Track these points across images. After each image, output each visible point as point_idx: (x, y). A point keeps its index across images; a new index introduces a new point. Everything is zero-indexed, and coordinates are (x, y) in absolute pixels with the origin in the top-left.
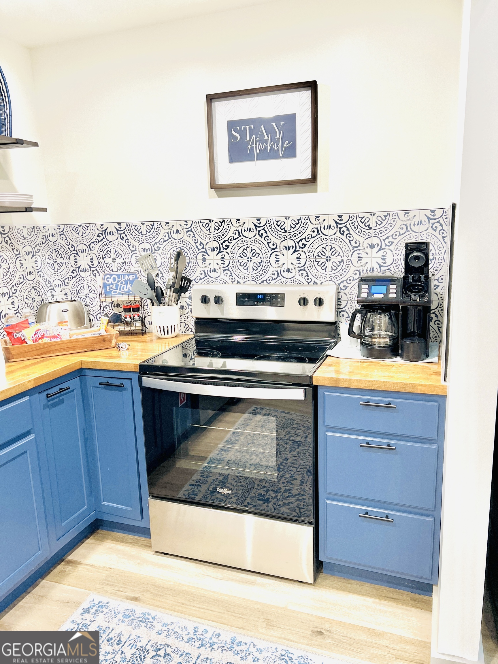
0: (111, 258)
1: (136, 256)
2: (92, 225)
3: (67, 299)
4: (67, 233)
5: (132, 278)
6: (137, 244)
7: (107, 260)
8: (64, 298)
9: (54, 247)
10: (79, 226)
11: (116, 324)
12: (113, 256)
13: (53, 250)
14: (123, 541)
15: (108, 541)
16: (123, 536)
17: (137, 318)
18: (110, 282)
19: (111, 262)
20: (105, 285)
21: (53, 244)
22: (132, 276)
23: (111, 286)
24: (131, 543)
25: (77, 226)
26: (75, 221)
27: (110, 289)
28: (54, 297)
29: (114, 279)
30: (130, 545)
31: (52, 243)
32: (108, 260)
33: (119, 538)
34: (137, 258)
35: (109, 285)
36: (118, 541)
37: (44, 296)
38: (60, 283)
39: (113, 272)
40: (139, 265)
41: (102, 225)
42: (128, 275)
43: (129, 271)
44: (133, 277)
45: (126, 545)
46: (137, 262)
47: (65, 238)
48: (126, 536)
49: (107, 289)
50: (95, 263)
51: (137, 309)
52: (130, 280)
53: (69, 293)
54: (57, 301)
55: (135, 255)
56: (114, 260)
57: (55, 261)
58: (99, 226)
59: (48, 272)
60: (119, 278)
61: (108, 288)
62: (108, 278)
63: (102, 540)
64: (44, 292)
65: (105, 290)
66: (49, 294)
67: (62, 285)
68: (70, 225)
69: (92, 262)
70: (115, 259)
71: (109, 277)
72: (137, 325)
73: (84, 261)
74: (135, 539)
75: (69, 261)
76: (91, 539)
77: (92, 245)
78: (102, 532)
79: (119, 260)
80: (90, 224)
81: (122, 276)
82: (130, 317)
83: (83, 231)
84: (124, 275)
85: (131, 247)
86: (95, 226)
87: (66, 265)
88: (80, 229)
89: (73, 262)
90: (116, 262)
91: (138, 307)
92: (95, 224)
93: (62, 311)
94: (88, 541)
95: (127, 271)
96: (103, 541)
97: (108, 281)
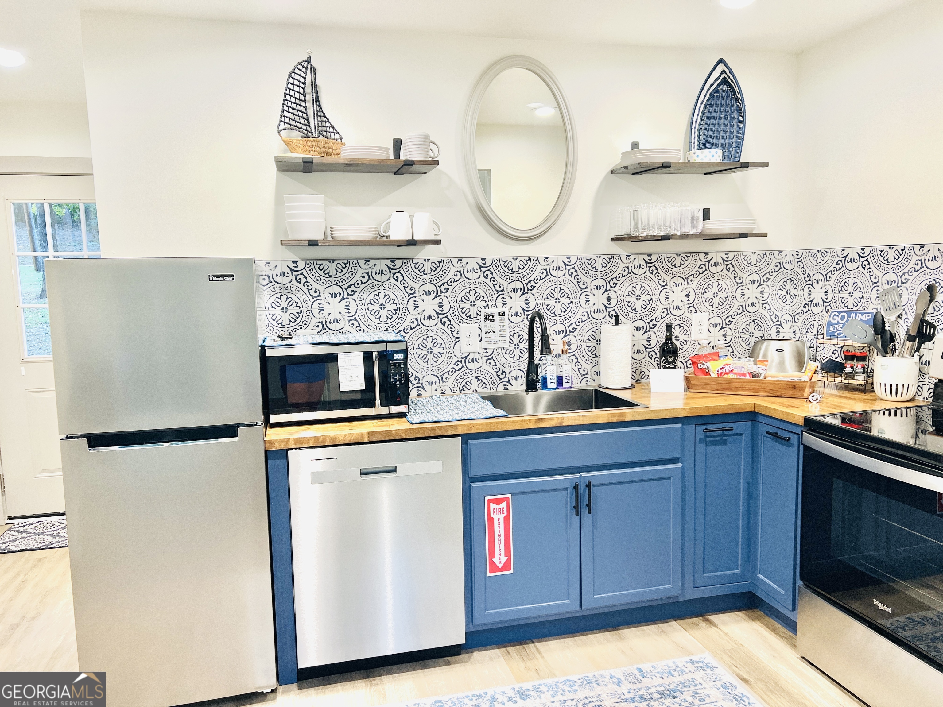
0: (848, 292)
1: (878, 290)
2: (832, 250)
3: (795, 338)
4: (805, 260)
5: (867, 318)
6: (880, 274)
7: (843, 294)
8: (792, 336)
9: (789, 276)
10: (818, 251)
11: (832, 374)
12: (850, 288)
13: (788, 279)
14: (775, 631)
15: (758, 623)
16: (778, 627)
17: (860, 370)
18: (836, 321)
19: (847, 296)
20: (829, 324)
21: (789, 273)
22: (867, 315)
23: (836, 326)
24: (782, 637)
25: (816, 251)
26: (814, 246)
27: (834, 329)
28: (781, 334)
29: (843, 318)
30: (779, 638)
31: (788, 271)
32: (845, 294)
33: (773, 626)
34: (878, 292)
35: (836, 324)
36: (769, 628)
37: (766, 332)
38: (790, 318)
39: (848, 308)
40: (880, 302)
41: (843, 250)
42: (862, 314)
43: (866, 309)
44: (869, 316)
45: (775, 635)
46: (878, 297)
47: (802, 266)
48: (781, 628)
49: (831, 330)
50: (830, 296)
51: (863, 358)
52: (864, 320)
53: (798, 332)
54: (784, 338)
55: (877, 288)
56: (851, 294)
57: (789, 292)
58: (839, 251)
59: (777, 305)
60: (849, 316)
61: (832, 328)
62: (835, 315)
63: (752, 619)
64: (768, 327)
65: (828, 331)
66: (774, 330)
67: (791, 321)
68: (809, 251)
69: (826, 295)
70: (853, 293)
71: (837, 314)
72: (860, 379)
73: (818, 295)
74: (790, 635)
75: (802, 293)
76: (744, 613)
77: (829, 274)
78: (758, 612)
79: (857, 295)
80: (830, 249)
81: (854, 314)
82: (852, 368)
83: (822, 257)
84: (856, 313)
85: (873, 278)
86: (835, 251)
87: (799, 298)
88: (819, 255)
89: (806, 295)
90: (853, 297)
91: (865, 355)
92: (835, 249)
93: (777, 350)
94: (739, 613)
95: (864, 309)
96: (753, 621)
97: (835, 319)
